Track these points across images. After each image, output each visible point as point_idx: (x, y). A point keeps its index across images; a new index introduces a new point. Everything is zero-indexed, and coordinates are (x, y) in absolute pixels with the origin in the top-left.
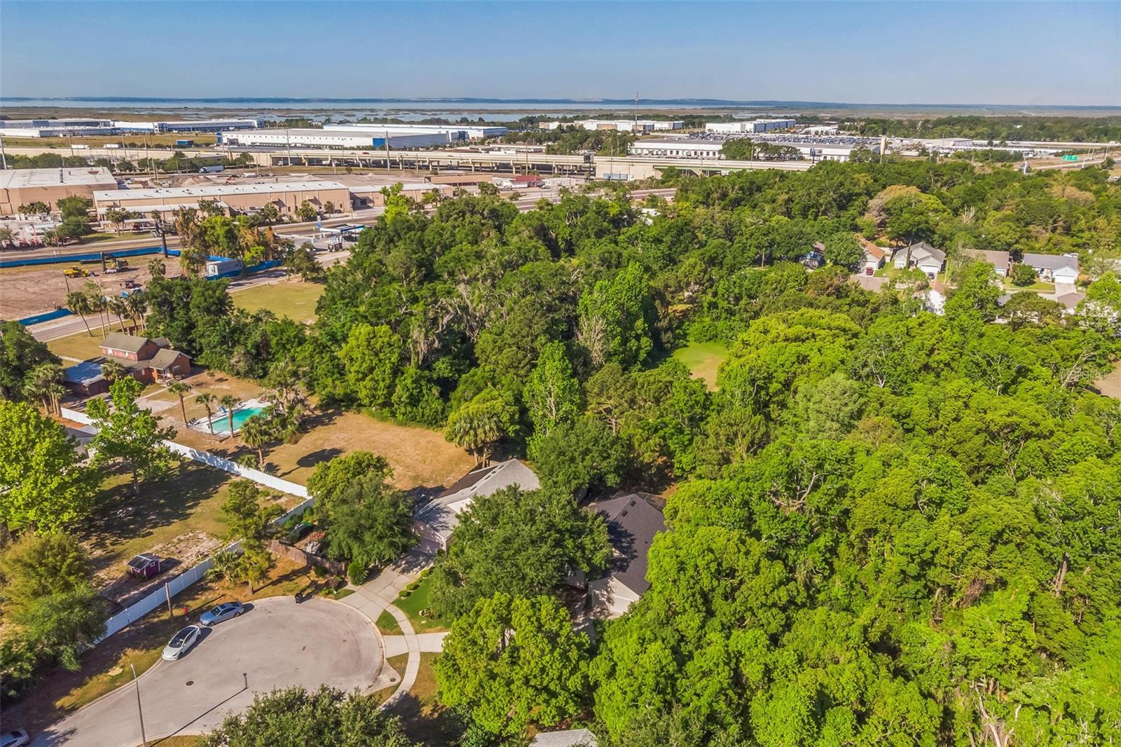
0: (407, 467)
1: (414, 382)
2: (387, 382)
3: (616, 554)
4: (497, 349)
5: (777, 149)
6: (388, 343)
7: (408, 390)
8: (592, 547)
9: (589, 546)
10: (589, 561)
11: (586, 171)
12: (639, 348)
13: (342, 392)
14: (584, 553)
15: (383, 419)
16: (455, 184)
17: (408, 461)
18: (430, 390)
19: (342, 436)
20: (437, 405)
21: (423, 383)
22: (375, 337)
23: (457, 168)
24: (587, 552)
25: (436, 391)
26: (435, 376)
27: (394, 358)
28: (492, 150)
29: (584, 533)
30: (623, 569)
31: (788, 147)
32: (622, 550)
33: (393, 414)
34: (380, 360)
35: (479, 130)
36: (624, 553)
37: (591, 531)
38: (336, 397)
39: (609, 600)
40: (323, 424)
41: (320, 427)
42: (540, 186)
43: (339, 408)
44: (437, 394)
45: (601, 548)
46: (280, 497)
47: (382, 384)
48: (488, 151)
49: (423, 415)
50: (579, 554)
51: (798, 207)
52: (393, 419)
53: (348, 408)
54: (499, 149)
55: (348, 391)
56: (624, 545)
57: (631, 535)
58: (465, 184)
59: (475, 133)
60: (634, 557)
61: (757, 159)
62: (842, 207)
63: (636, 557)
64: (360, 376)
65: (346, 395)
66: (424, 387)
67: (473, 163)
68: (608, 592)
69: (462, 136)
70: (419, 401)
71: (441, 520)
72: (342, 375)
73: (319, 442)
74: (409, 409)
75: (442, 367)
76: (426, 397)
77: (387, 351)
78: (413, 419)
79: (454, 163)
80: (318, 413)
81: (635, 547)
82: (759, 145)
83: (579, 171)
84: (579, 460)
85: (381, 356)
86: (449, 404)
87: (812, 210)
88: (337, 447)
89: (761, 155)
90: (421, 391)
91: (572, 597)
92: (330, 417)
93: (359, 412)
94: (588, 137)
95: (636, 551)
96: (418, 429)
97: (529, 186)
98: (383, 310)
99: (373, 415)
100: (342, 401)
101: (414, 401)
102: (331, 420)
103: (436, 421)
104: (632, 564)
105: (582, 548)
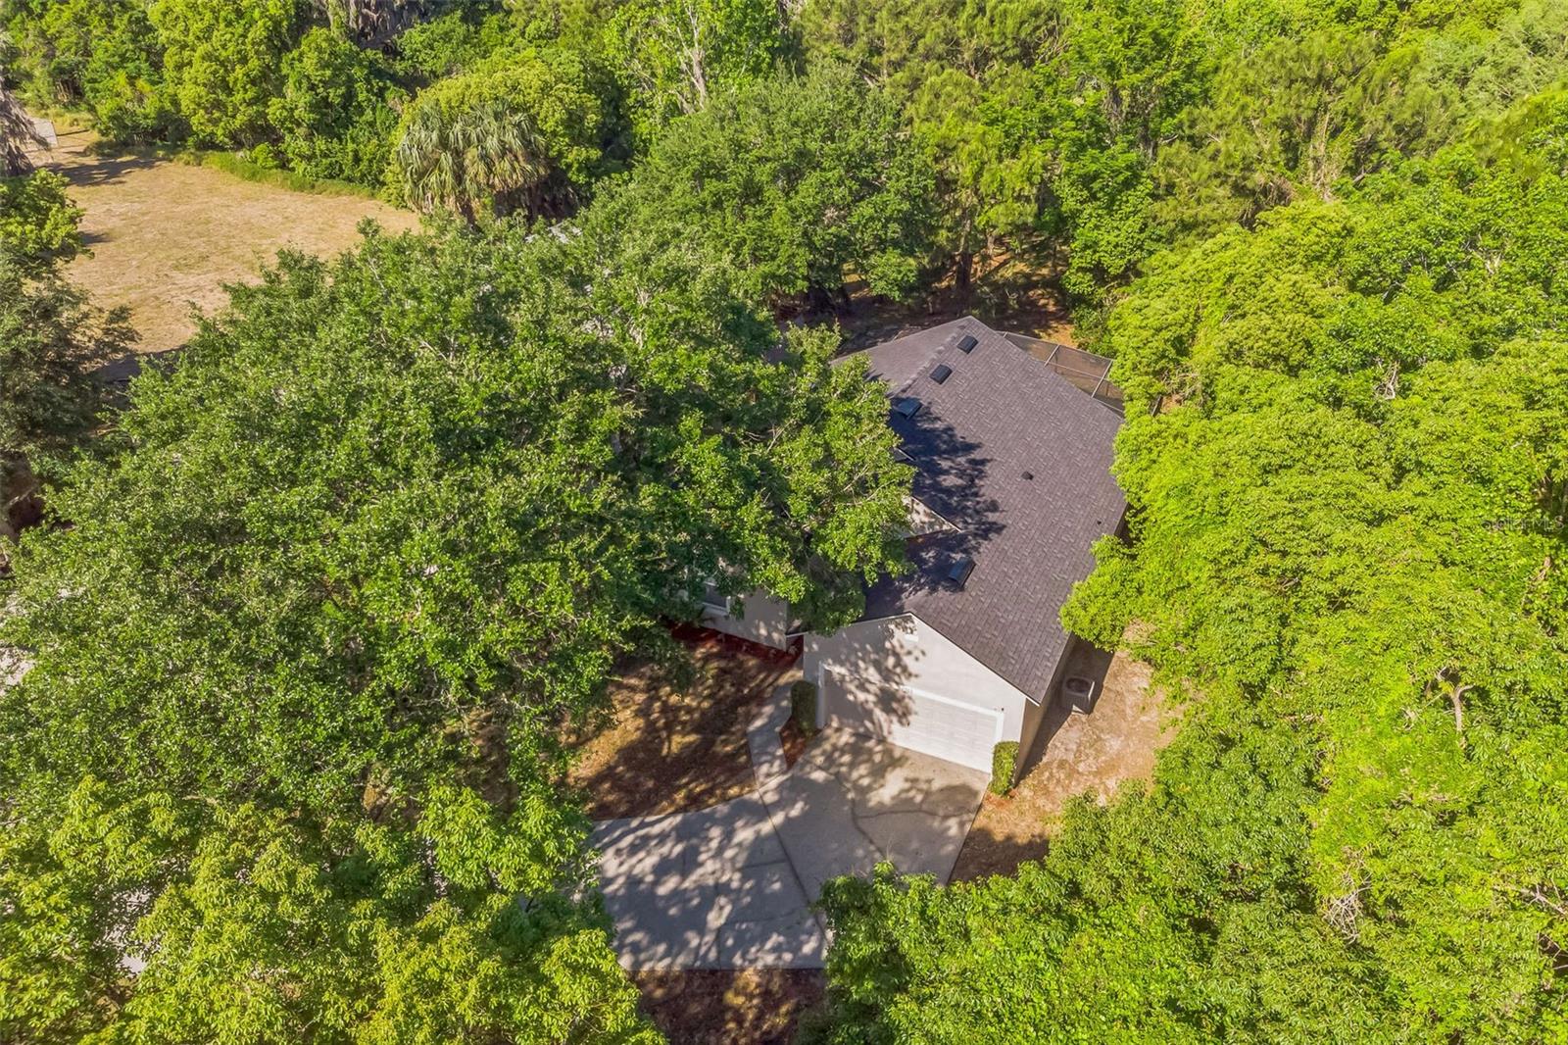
3: (920, 515)
8: (818, 482)
9: (805, 479)
10: (803, 552)
14: (781, 509)
15: (258, 176)
24: (797, 505)
25: (395, 98)
29: (780, 416)
30: (950, 576)
32: (942, 503)
33: (281, 161)
36: (948, 511)
37: (816, 415)
38: (139, 121)
39: (890, 702)
43: (148, 151)
45: (863, 488)
50: (753, 512)
52: (281, 175)
53: (172, 151)
56: (950, 481)
57: (969, 448)
60: (988, 530)
63: (998, 529)
65: (162, 117)
68: (887, 675)
74: (320, 143)
81: (988, 489)
84: (771, 193)
91: (739, 685)
93: (201, 161)
95: (994, 507)
96: (343, 199)
99: (232, 166)
100: (154, 131)
101: (332, 121)
104: (986, 555)
105: (768, 483)
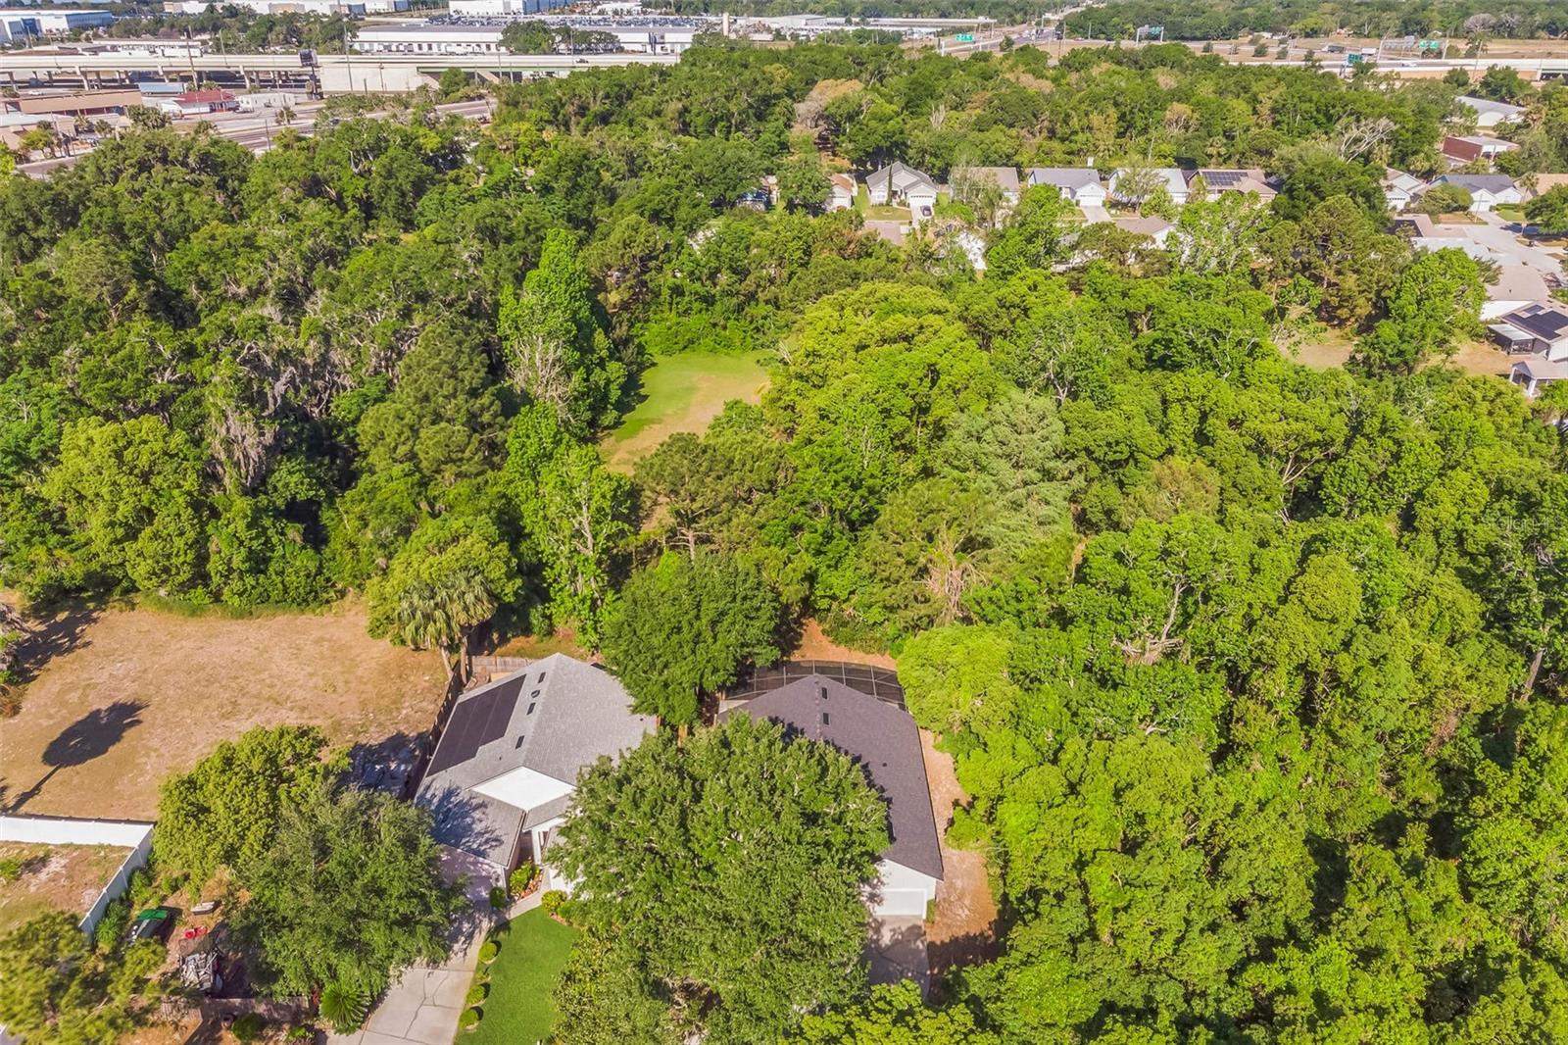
0: (303, 709)
1: (249, 527)
2: (191, 535)
4: (407, 433)
5: (585, 36)
6: (165, 453)
7: (241, 543)
11: (304, 82)
12: (608, 382)
13: (79, 571)
15: (195, 612)
16: (73, 113)
17: (300, 694)
18: (283, 534)
19: (119, 669)
20: (306, 560)
21: (267, 522)
22: (130, 443)
23: (50, 83)
25: (294, 532)
26: (280, 503)
27: (191, 483)
28: (103, 49)
31: (600, 33)
33: (217, 597)
34: (156, 492)
35: (58, 17)
38: (67, 583)
40: (60, 651)
41: (55, 661)
42: (235, 109)
43: (80, 604)
44: (298, 539)
46: (44, 861)
47: (179, 543)
48: (95, 51)
49: (286, 590)
51: (699, 120)
52: (217, 607)
53: (101, 600)
54: (114, 49)
55: (94, 566)
58: (91, 111)
59: (53, 21)
61: (556, 52)
62: (760, 117)
64: (120, 532)
65: (89, 576)
66: (271, 532)
67: (84, 73)
68: (873, 886)
69: (31, 26)
70: (267, 561)
71: (478, 827)
72: (65, 533)
73: (74, 697)
74: (250, 580)
75: (291, 480)
76: (279, 551)
77: (168, 468)
78: (265, 598)
79: (42, 76)
80: (36, 626)
82: (557, 32)
83: (288, 81)
85: (157, 481)
86: (327, 552)
87: (721, 124)
88: (124, 697)
89: (562, 46)
90: (268, 540)
92: (68, 628)
93: (133, 606)
94: (274, 24)
96: (282, 619)
97: (213, 110)
98: (127, 386)
99: (164, 606)
100: (80, 589)
101: (258, 563)
102: (73, 638)
103: (315, 594)
